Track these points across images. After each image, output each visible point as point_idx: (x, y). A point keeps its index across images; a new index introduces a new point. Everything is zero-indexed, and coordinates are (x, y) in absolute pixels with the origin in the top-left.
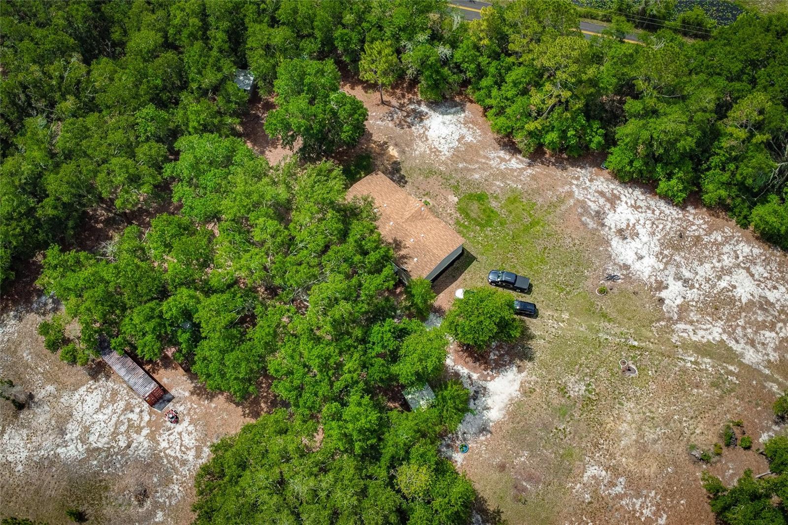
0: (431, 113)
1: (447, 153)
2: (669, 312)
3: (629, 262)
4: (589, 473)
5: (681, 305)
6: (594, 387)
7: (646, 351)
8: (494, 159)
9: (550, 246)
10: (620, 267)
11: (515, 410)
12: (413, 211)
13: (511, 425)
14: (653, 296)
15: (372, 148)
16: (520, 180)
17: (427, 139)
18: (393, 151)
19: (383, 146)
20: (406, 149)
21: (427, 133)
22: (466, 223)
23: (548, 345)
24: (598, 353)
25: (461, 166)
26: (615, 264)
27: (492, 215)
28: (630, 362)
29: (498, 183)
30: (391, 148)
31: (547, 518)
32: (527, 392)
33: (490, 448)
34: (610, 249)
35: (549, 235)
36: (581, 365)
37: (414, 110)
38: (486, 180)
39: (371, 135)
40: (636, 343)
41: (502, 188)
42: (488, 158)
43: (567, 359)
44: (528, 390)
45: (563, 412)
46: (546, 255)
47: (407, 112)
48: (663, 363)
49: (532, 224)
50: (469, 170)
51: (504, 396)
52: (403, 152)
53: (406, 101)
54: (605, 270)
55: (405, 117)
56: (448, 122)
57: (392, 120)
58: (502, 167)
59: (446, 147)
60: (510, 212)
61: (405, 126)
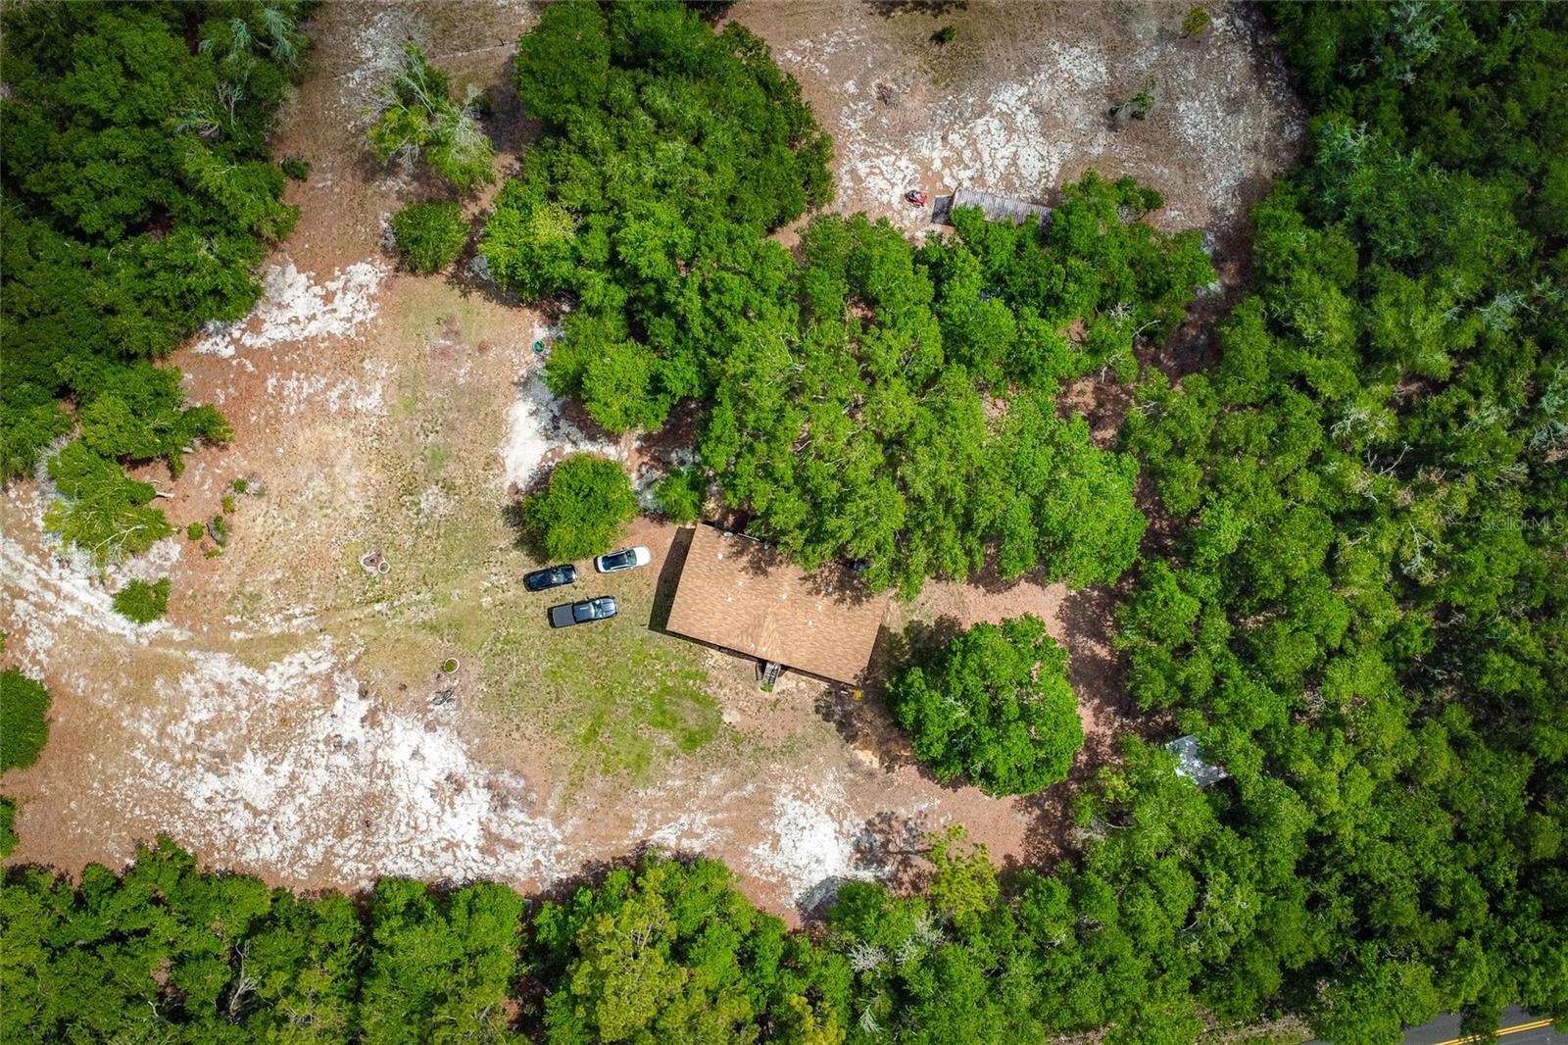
0: (850, 873)
1: (784, 801)
2: (348, 680)
3: (429, 737)
4: (376, 395)
5: (334, 701)
6: (411, 513)
7: (360, 603)
8: (705, 828)
9: (552, 707)
10: (439, 723)
11: (496, 428)
12: (765, 634)
13: (494, 407)
14: (377, 696)
15: (905, 749)
16: (645, 808)
17: (828, 812)
18: (868, 758)
19: (890, 761)
20: (851, 776)
21: (836, 826)
22: (691, 682)
23: (493, 543)
24: (422, 565)
25: (750, 787)
26: (448, 724)
27: (660, 719)
28: (375, 574)
29: (678, 783)
30: (876, 765)
31: (406, 316)
32: (493, 462)
33: (508, 364)
34: (465, 747)
35: (562, 726)
36: (439, 536)
37: (881, 863)
38: (698, 779)
39: (923, 774)
40: (377, 607)
41: (667, 776)
42: (715, 826)
43: (460, 535)
44: (493, 465)
45: (437, 458)
46: (552, 688)
47: (888, 853)
48: (331, 594)
49: (593, 732)
50: (734, 785)
51: (520, 440)
52: (853, 765)
53: (906, 878)
54: (459, 705)
55: (889, 841)
56: (813, 866)
57: (905, 823)
58: (684, 819)
59: (791, 814)
60: (635, 738)
61: (877, 821)
